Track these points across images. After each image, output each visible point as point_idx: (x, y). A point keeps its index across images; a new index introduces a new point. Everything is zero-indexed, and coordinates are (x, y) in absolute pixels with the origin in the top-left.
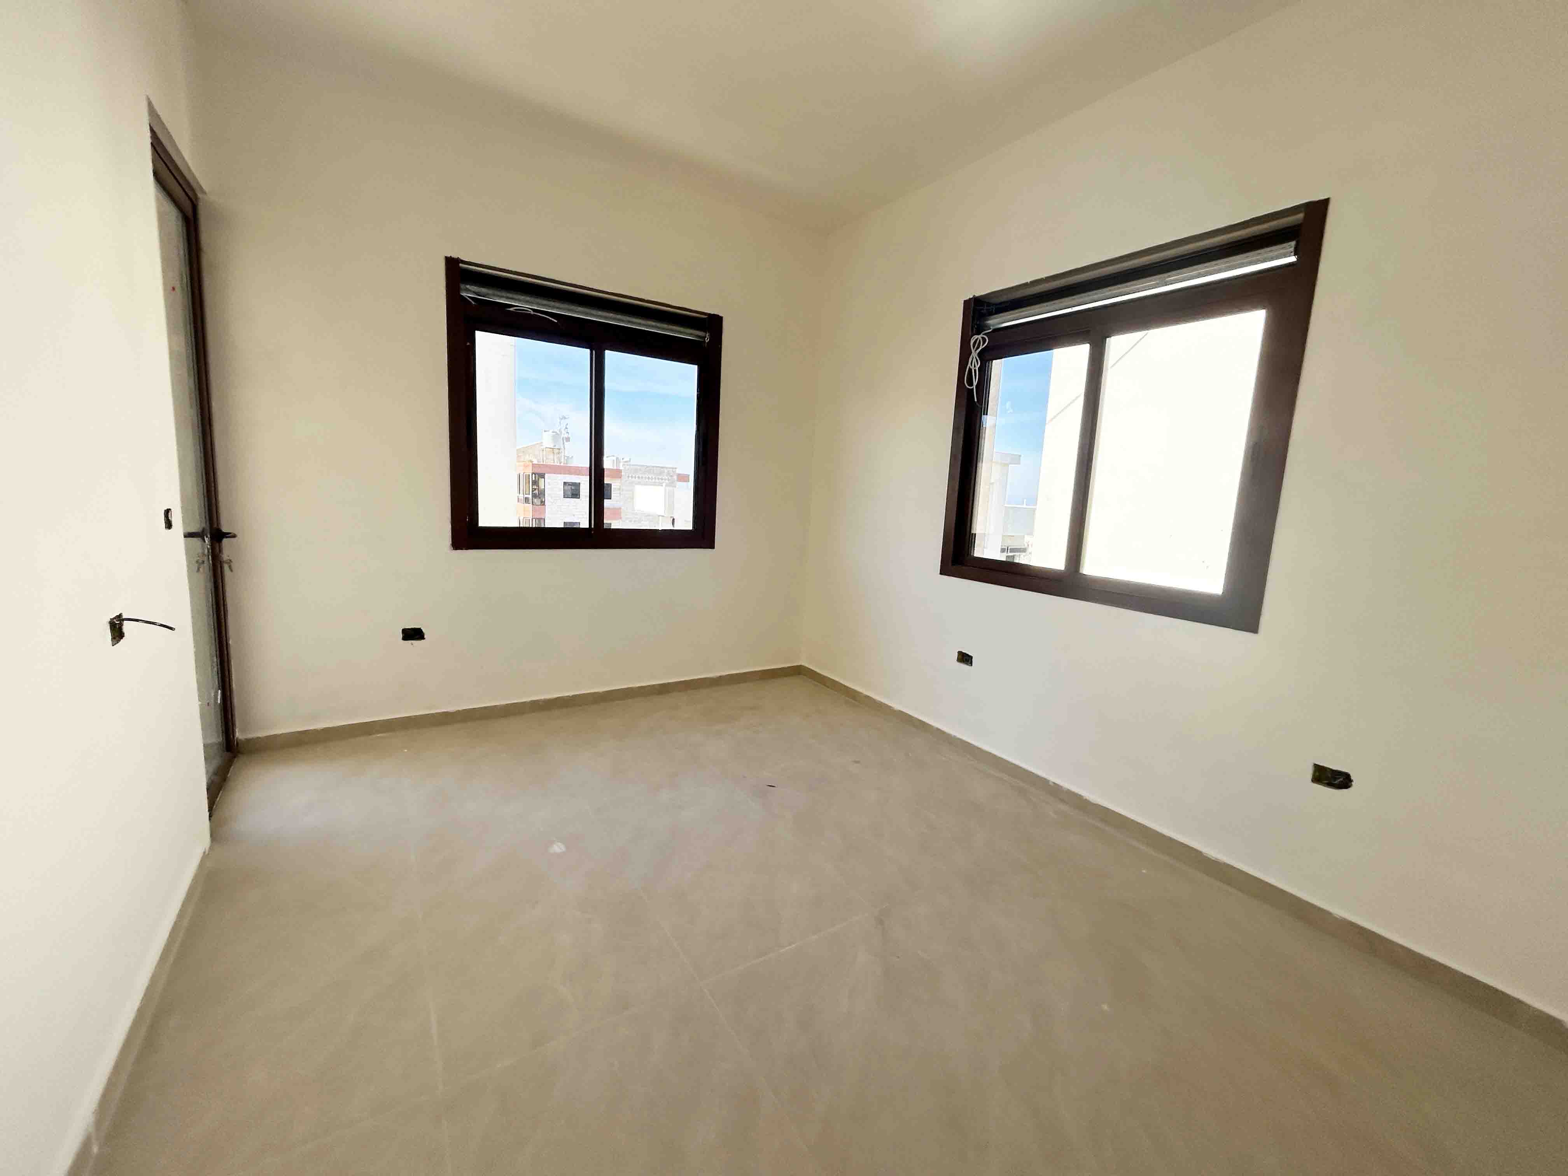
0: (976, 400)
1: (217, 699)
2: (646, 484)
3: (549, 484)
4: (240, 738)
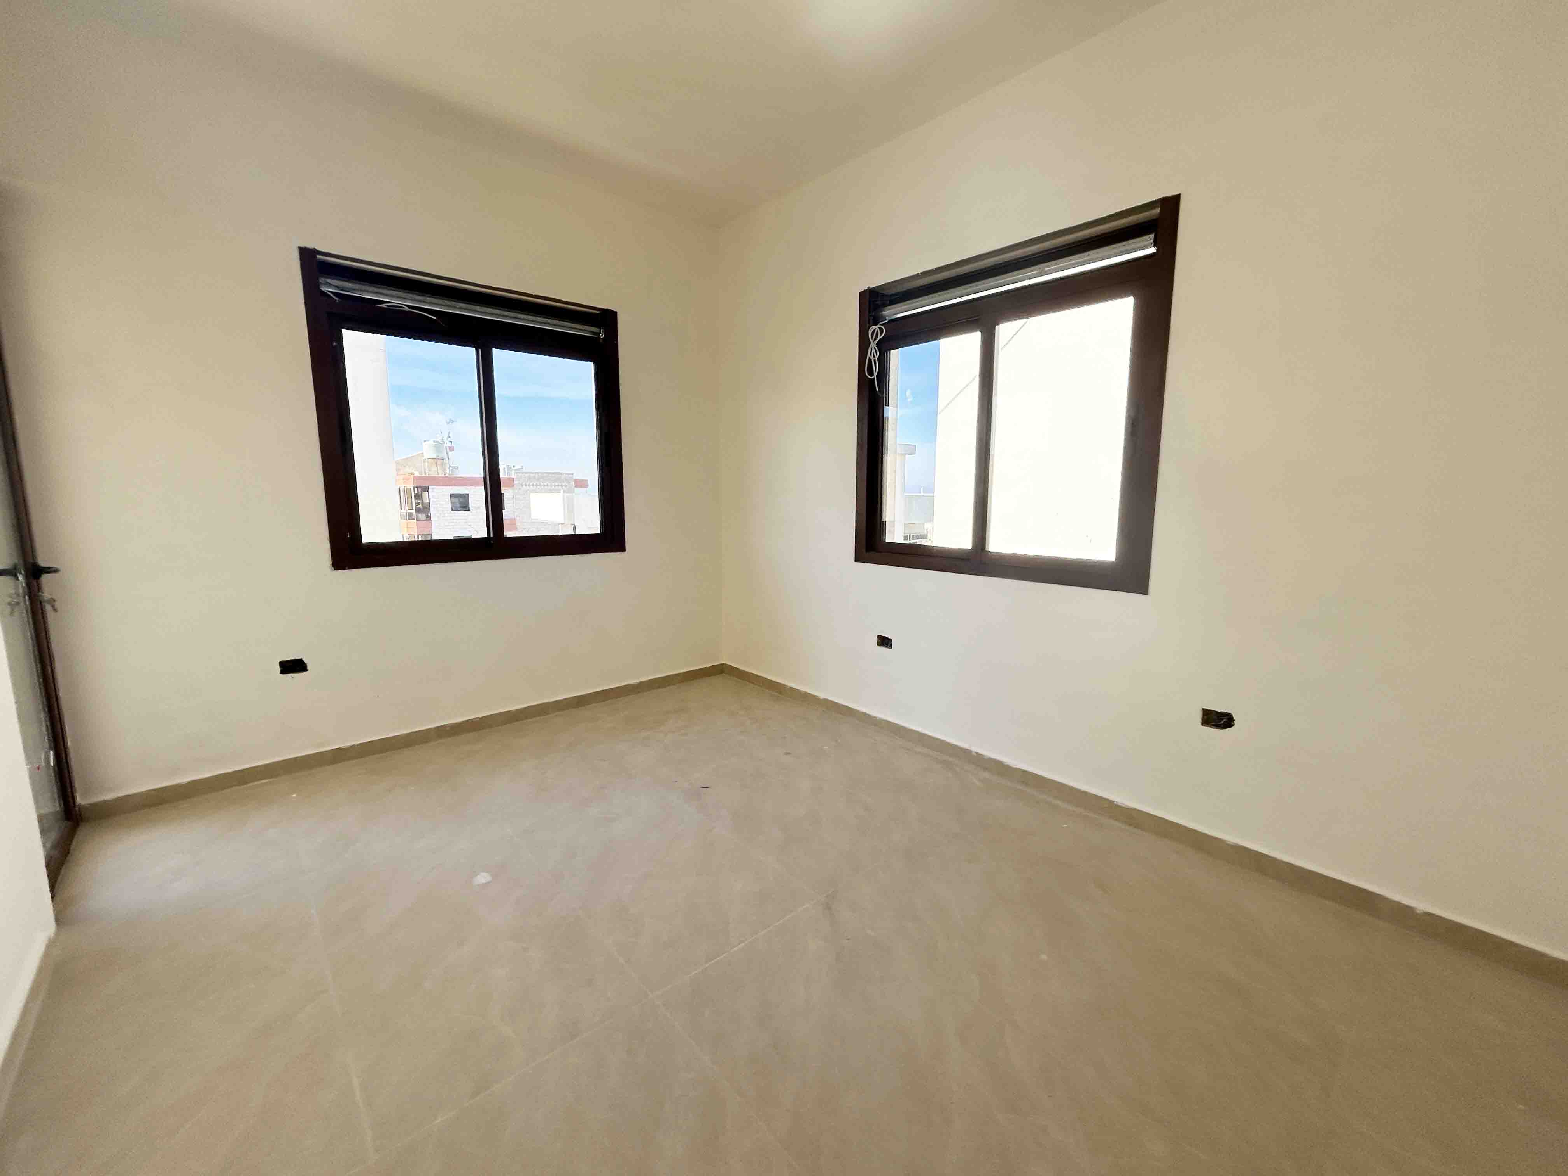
0: (877, 390)
1: (49, 760)
2: (541, 492)
3: (433, 496)
4: (83, 803)
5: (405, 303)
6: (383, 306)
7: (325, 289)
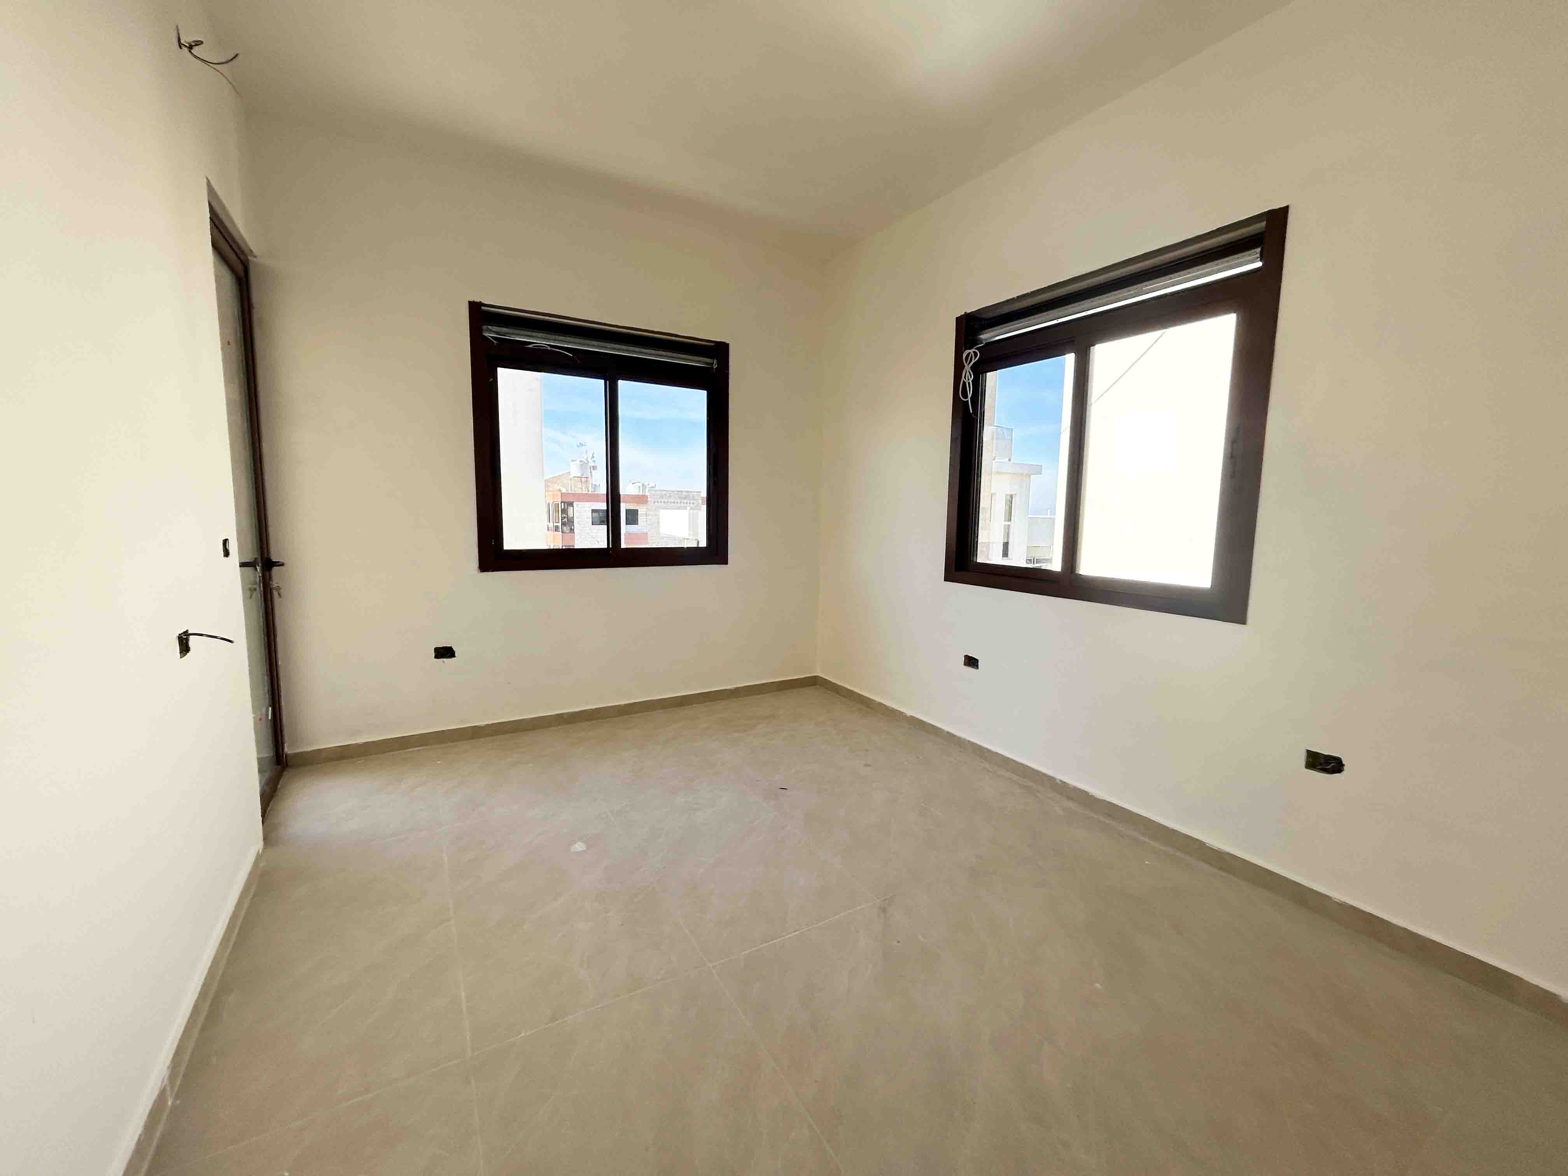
0: (971, 412)
1: (268, 715)
2: (670, 509)
3: (578, 512)
4: (289, 752)
5: (547, 343)
6: (530, 346)
7: (486, 334)
